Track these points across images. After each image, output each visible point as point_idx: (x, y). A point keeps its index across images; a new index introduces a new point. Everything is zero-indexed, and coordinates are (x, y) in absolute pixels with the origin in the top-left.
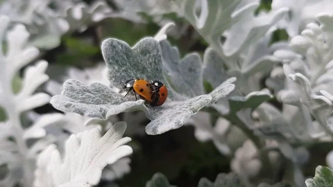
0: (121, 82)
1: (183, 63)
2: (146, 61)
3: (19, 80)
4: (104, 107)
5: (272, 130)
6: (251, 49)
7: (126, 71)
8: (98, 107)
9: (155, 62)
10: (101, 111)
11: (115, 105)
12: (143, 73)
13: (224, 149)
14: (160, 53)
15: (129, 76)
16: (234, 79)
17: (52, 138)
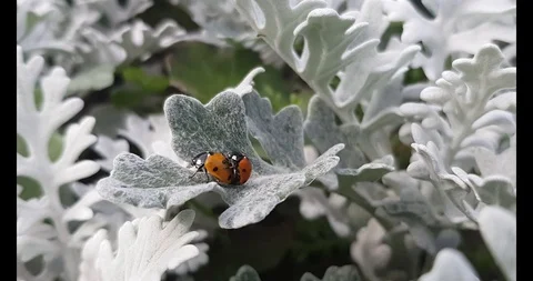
0: (190, 153)
1: (277, 118)
2: (224, 124)
3: (58, 137)
4: (165, 191)
5: (400, 210)
6: (375, 94)
7: (196, 138)
8: (158, 191)
9: (236, 124)
10: (160, 198)
11: (180, 188)
12: (219, 139)
13: (341, 228)
14: (243, 112)
15: (201, 144)
16: (341, 146)
17: (102, 220)
